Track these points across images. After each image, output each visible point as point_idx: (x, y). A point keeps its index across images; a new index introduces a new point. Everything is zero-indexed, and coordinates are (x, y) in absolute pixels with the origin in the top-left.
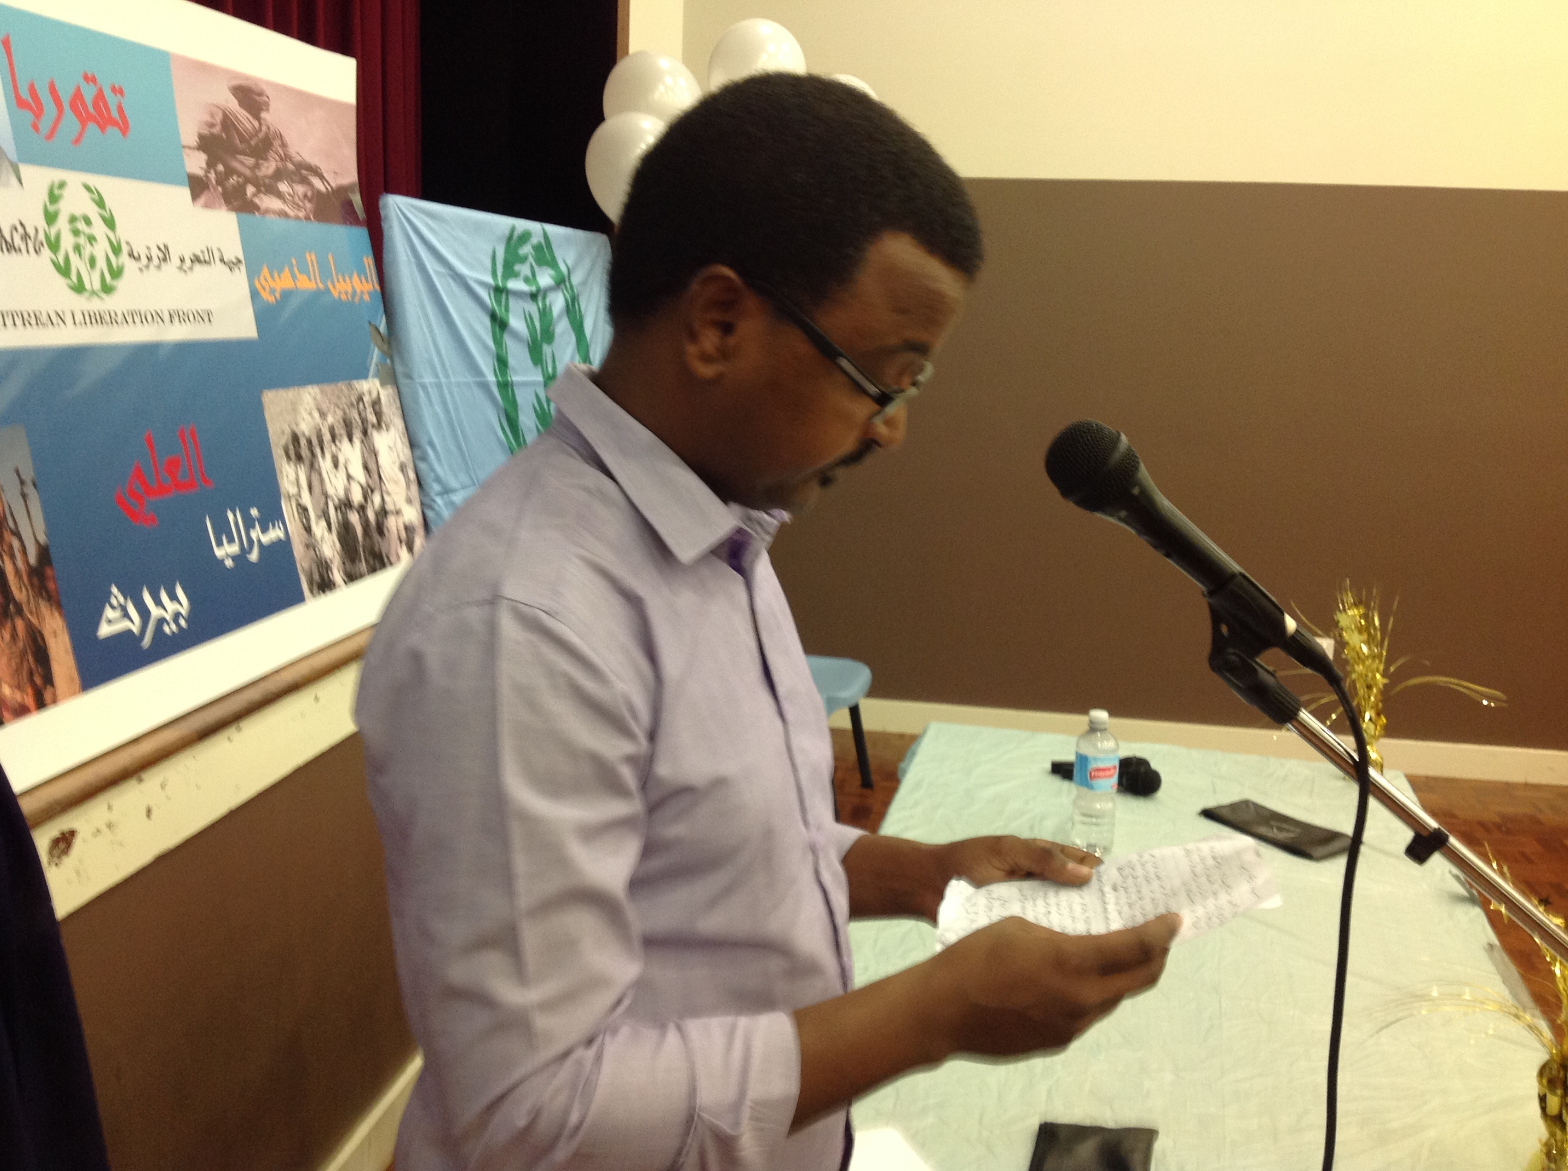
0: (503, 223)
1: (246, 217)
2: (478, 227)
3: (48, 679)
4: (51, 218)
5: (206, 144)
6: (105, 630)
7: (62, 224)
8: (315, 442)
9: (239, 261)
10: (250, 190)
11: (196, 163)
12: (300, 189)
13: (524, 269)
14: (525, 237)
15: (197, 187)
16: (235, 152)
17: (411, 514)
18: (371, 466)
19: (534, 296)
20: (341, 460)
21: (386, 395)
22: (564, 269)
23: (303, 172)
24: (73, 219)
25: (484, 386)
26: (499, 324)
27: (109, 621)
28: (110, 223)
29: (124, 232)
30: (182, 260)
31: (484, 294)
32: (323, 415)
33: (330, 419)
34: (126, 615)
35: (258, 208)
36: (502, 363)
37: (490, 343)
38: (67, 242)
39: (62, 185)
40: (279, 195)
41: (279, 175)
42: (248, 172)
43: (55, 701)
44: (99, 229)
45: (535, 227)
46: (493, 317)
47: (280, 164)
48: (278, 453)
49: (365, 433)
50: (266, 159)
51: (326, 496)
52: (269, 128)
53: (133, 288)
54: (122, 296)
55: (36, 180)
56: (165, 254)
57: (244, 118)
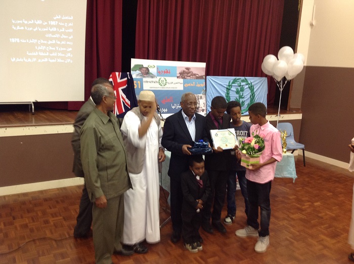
0: (234, 78)
2: (227, 78)
4: (159, 80)
7: (161, 81)
9: (182, 83)
11: (179, 75)
14: (239, 79)
15: (178, 77)
17: (204, 108)
19: (240, 86)
21: (203, 96)
22: (250, 82)
23: (195, 75)
26: (228, 89)
29: (167, 81)
30: (174, 83)
35: (186, 78)
36: (228, 94)
37: (226, 91)
38: (161, 82)
42: (186, 75)
44: (165, 81)
46: (227, 88)
47: (191, 74)
50: (189, 74)
52: (190, 71)
53: (167, 85)
54: (166, 86)
55: (158, 78)
56: (172, 83)
57: (186, 71)
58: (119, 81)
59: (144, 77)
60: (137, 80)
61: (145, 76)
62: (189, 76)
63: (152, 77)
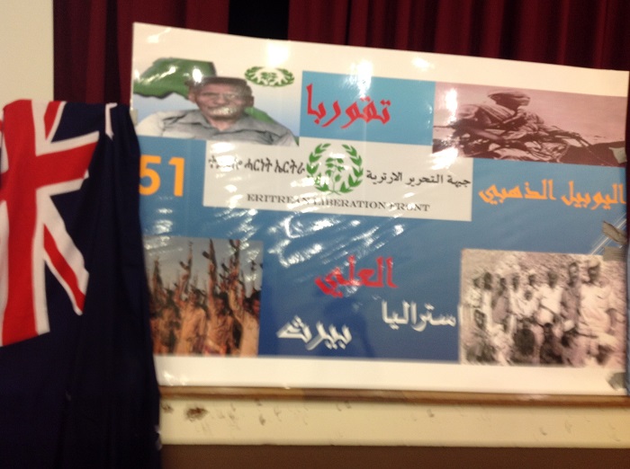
3: (238, 345)
4: (313, 159)
6: (283, 334)
7: (321, 163)
8: (509, 281)
9: (468, 182)
10: (492, 147)
12: (550, 146)
16: (483, 127)
18: (571, 304)
20: (536, 295)
21: (607, 265)
24: (330, 160)
27: (289, 332)
28: (358, 162)
29: (365, 166)
30: (412, 180)
32: (524, 267)
33: (532, 272)
34: (302, 332)
35: (498, 156)
38: (322, 169)
39: (327, 145)
40: (525, 149)
41: (529, 138)
42: (495, 138)
43: (238, 355)
44: (348, 164)
47: (532, 133)
48: (466, 281)
49: (571, 284)
50: (518, 130)
51: (509, 311)
52: (525, 114)
53: (365, 190)
54: (356, 194)
55: (309, 144)
56: (398, 177)
57: (501, 111)
58: (44, 145)
59: (218, 135)
60: (167, 147)
61: (222, 126)
62: (519, 145)
63: (269, 138)
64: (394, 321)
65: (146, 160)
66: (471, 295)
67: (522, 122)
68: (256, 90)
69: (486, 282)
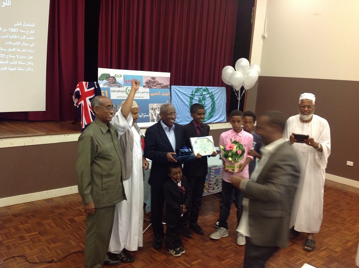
0: (196, 87)
1: (151, 89)
2: (189, 88)
4: (126, 90)
5: (146, 83)
8: (155, 108)
12: (159, 86)
13: (201, 92)
14: (201, 89)
19: (202, 95)
22: (210, 92)
23: (160, 84)
24: (129, 90)
25: (187, 105)
26: (191, 99)
30: (141, 93)
31: (189, 95)
32: (157, 106)
36: (191, 103)
37: (189, 100)
39: (128, 87)
40: (156, 86)
42: (152, 85)
45: (204, 87)
46: (190, 97)
47: (157, 84)
48: (150, 109)
57: (152, 80)
58: (86, 90)
59: (112, 86)
61: (112, 85)
63: (119, 87)
64: (141, 116)
65: (102, 91)
66: (151, 111)
67: (155, 82)
68: (116, 78)
69: (152, 109)
